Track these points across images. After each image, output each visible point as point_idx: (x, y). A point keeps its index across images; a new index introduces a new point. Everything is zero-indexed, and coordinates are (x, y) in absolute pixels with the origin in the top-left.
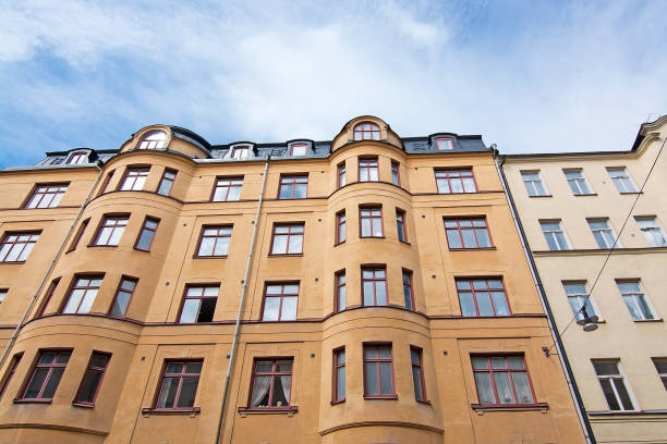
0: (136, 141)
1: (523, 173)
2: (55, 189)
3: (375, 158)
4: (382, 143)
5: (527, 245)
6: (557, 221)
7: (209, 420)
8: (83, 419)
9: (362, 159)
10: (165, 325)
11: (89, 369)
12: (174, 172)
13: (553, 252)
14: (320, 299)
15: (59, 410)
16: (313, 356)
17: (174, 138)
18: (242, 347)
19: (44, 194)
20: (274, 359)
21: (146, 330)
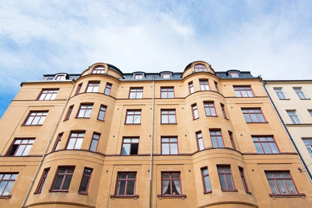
0: (91, 70)
1: (275, 89)
2: (52, 92)
3: (207, 80)
4: (209, 73)
5: (282, 121)
6: (294, 111)
7: (144, 200)
8: (83, 200)
9: (201, 80)
10: (116, 155)
11: (83, 176)
12: (111, 85)
13: (295, 125)
14: (189, 144)
15: (72, 195)
16: (190, 171)
17: (109, 69)
18: (155, 166)
19: (47, 93)
20: (171, 172)
21: (107, 158)
